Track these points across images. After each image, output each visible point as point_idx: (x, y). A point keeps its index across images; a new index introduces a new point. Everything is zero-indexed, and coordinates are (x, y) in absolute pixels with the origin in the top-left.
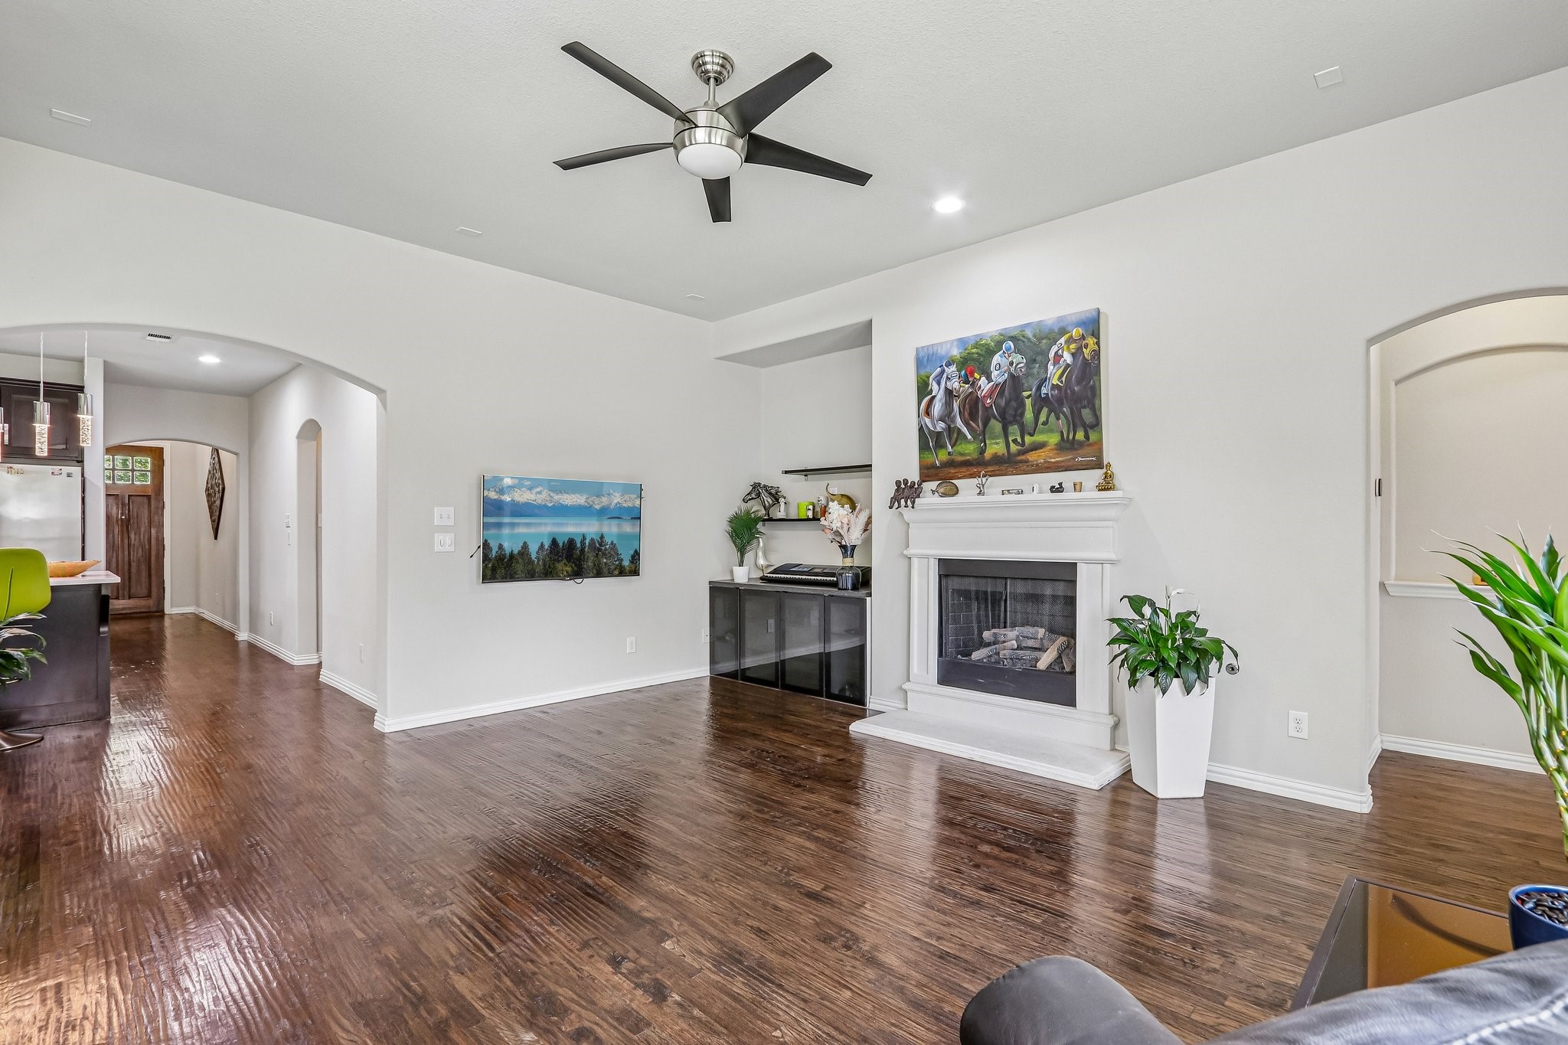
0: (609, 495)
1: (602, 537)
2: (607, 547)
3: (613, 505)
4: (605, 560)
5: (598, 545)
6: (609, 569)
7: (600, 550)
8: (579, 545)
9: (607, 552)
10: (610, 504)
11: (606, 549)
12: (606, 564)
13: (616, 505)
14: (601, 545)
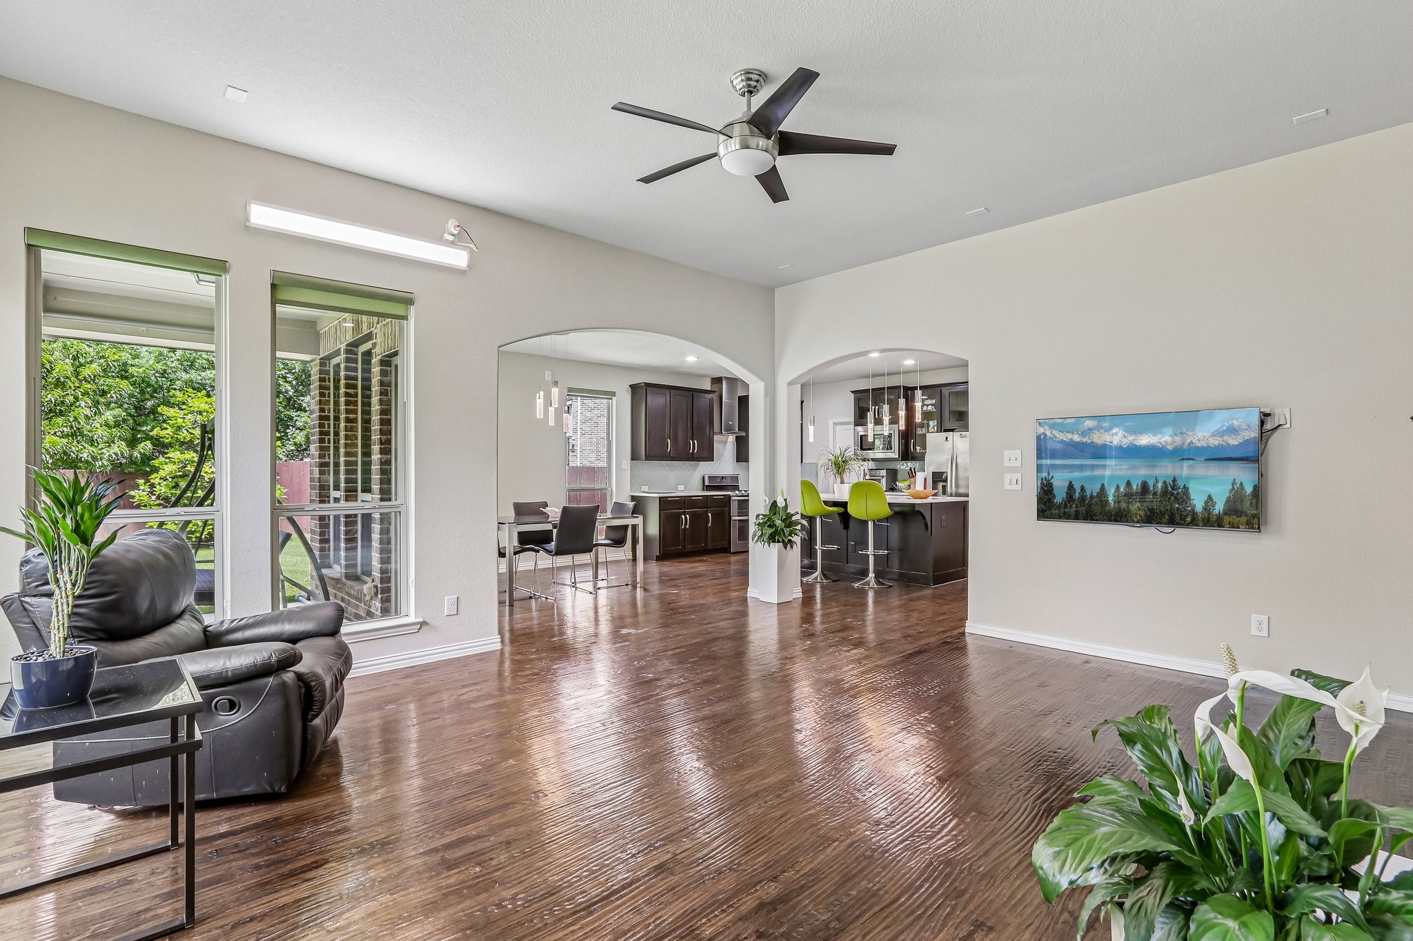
0: (1182, 433)
1: (1174, 480)
2: (1180, 491)
3: (1186, 444)
4: (1177, 506)
5: (1170, 489)
6: (1181, 515)
7: (1172, 494)
8: (1151, 488)
9: (1179, 497)
10: (1183, 444)
11: (1178, 494)
12: (1178, 509)
13: (1189, 445)
14: (1173, 488)
